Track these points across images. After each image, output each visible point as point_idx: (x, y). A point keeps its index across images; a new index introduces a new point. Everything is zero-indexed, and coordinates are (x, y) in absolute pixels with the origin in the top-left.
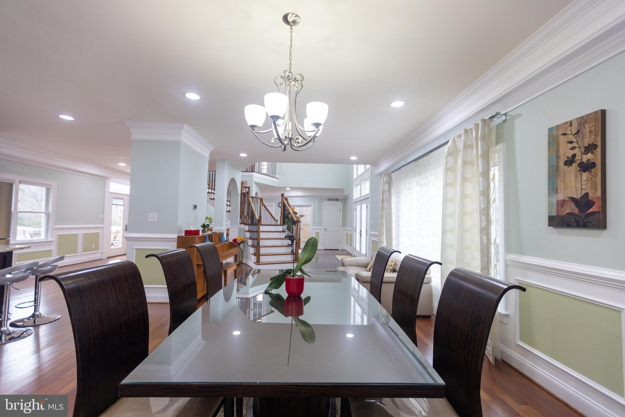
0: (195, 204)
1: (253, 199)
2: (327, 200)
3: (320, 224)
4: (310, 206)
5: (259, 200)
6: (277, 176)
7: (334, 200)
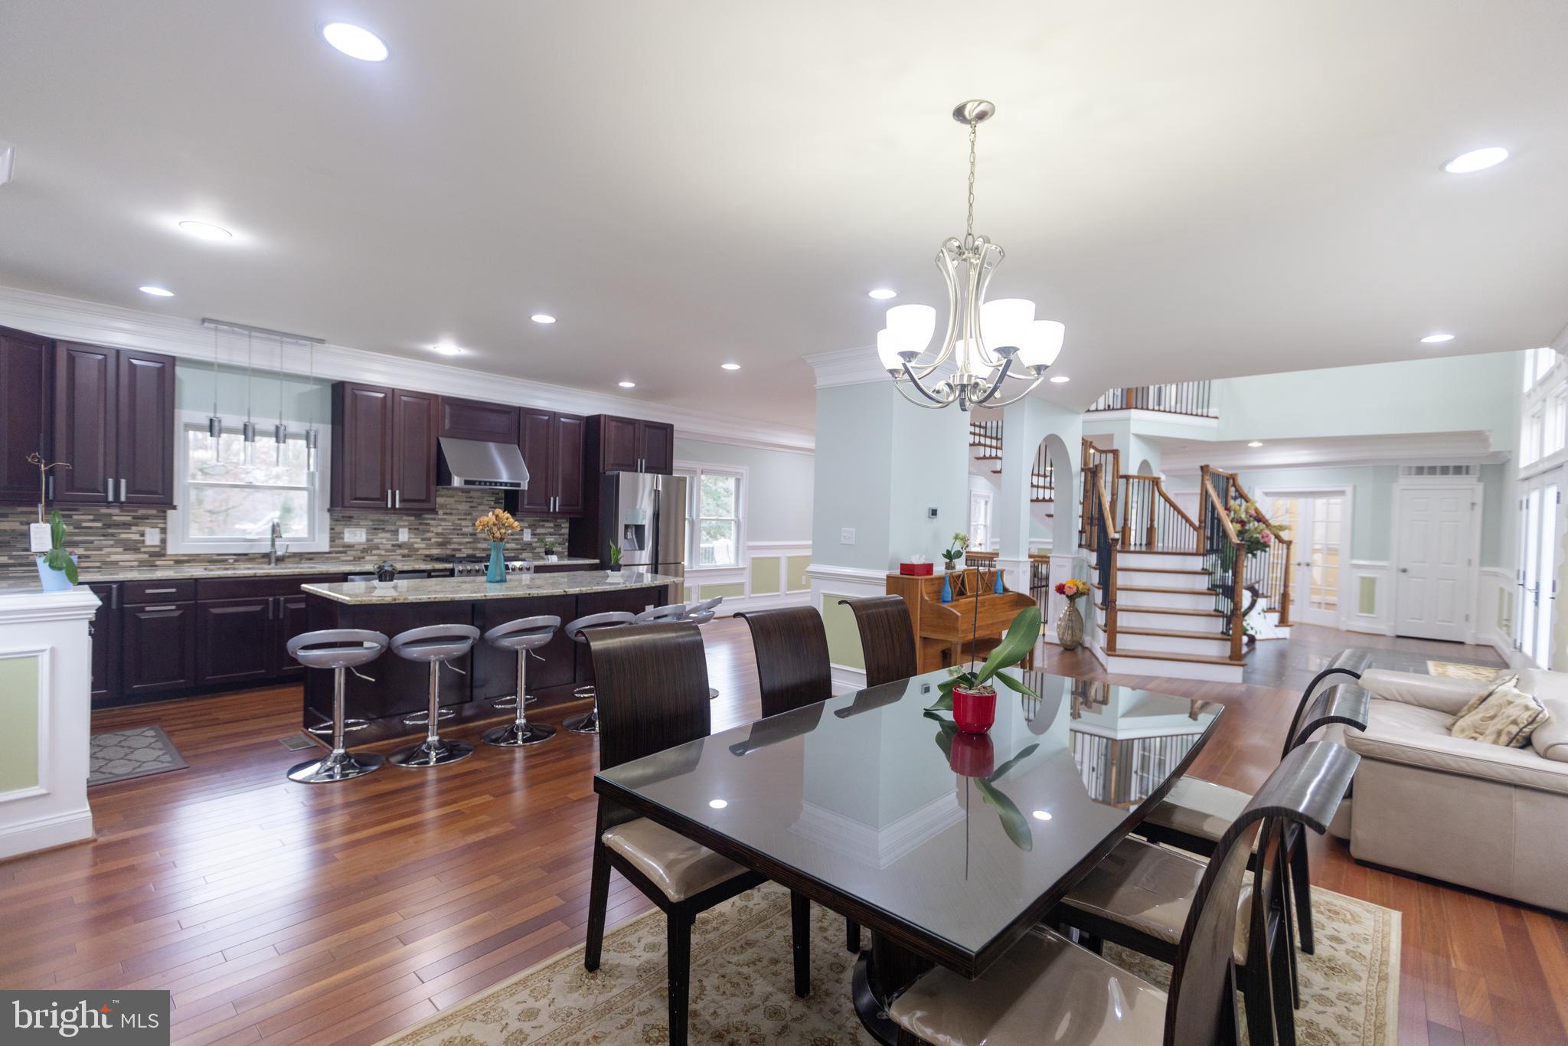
0: (934, 507)
1: (1128, 480)
2: (1410, 474)
3: (1380, 550)
4: (1342, 493)
5: (1147, 482)
6: (1213, 412)
7: (1445, 470)
